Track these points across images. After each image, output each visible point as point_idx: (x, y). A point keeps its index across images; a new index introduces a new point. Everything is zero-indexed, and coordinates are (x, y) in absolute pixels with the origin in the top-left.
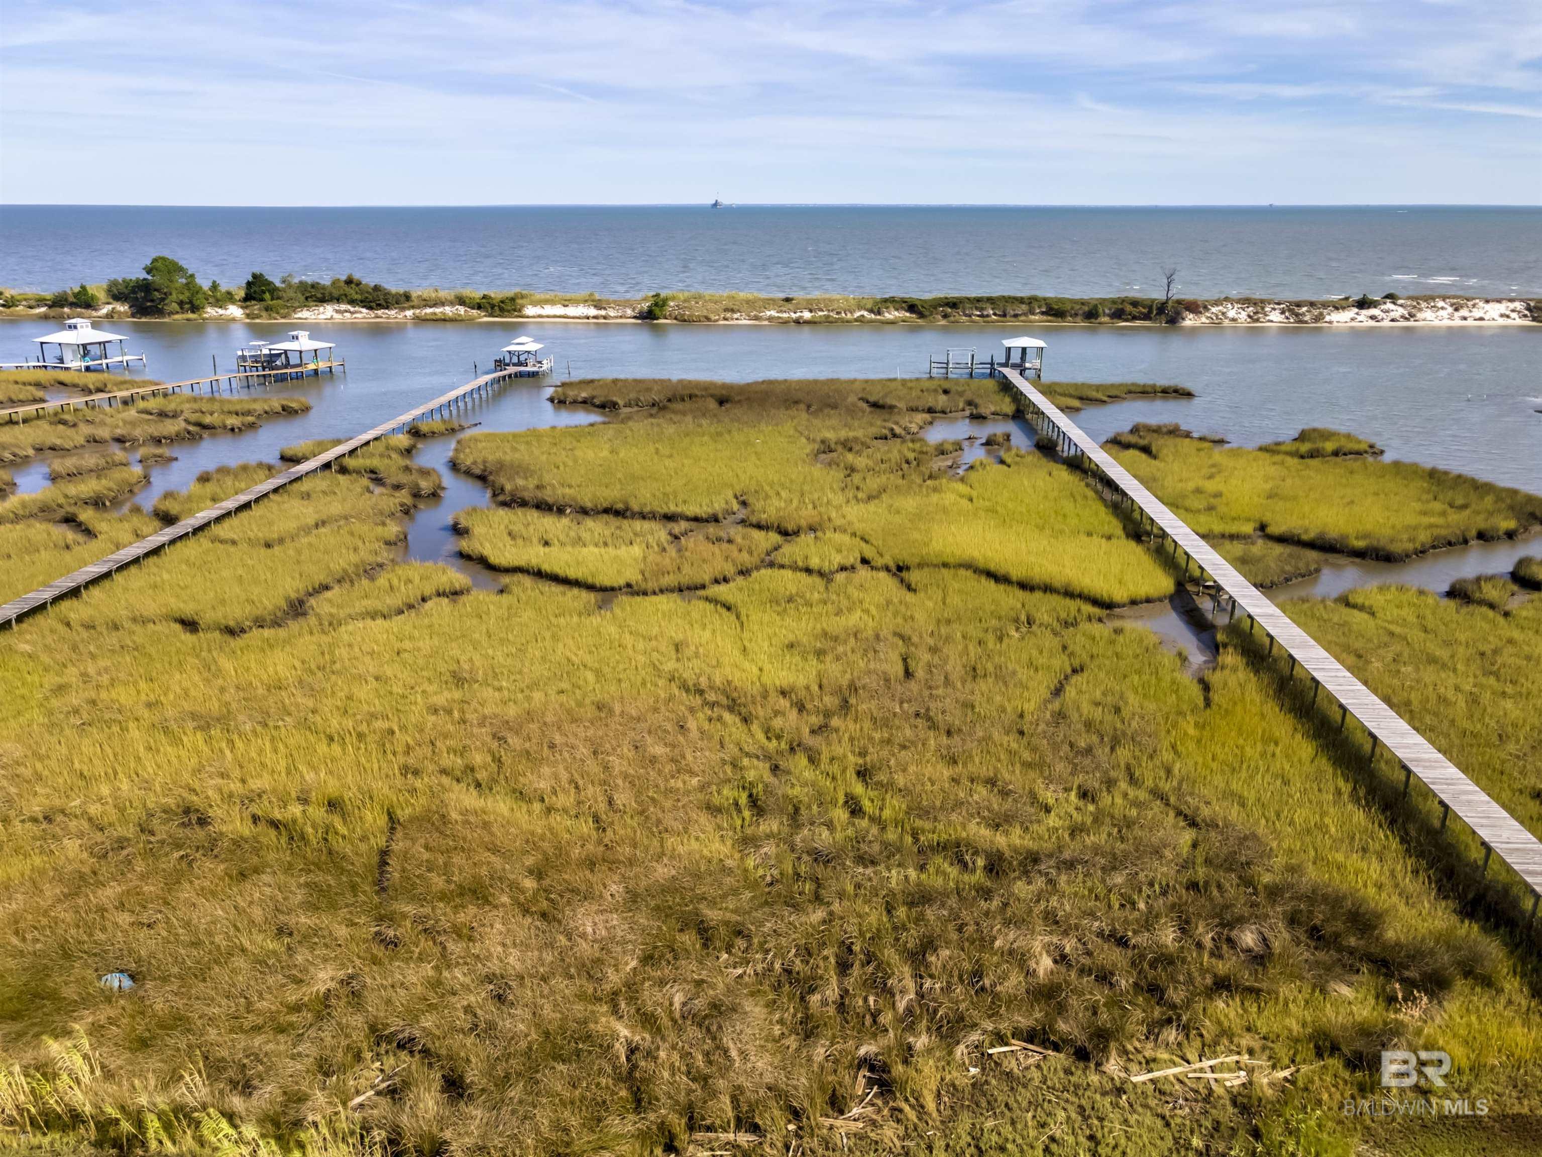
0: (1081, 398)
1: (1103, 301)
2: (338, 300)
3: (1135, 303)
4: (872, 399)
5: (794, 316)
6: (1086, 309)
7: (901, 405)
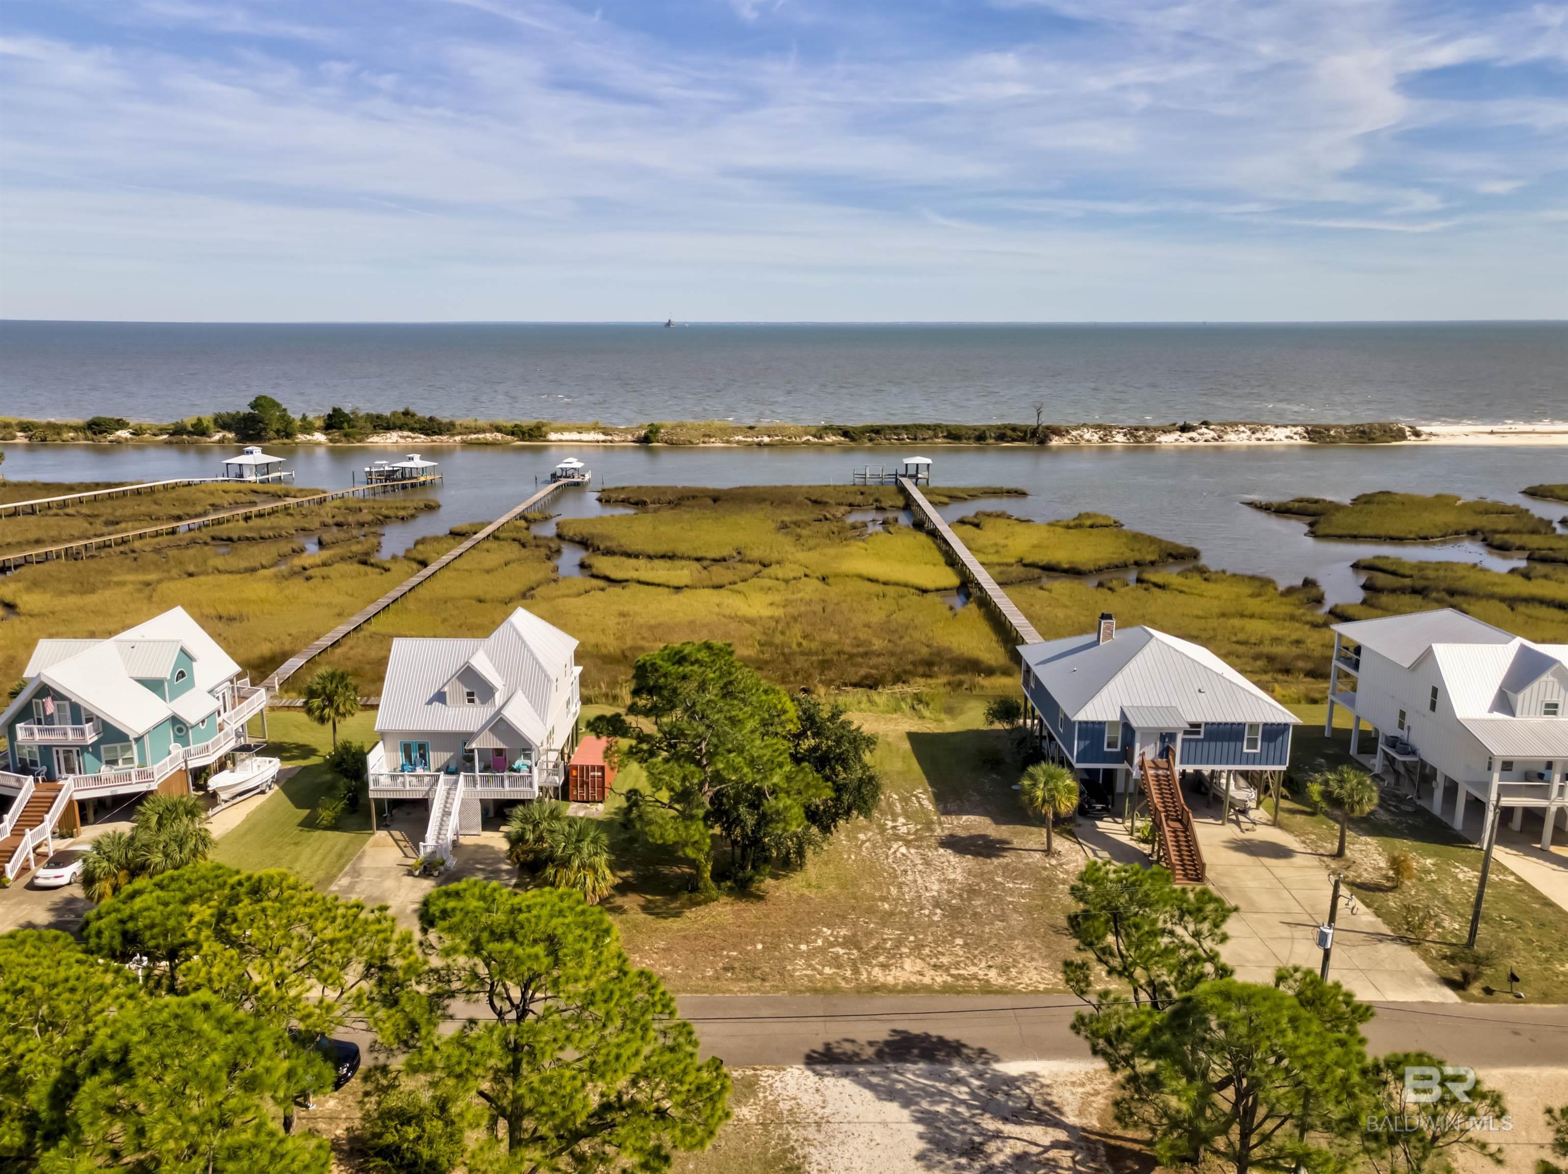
0: (950, 497)
1: (990, 427)
2: (401, 428)
3: (1014, 429)
4: (813, 498)
5: (756, 440)
6: (977, 433)
7: (832, 501)
